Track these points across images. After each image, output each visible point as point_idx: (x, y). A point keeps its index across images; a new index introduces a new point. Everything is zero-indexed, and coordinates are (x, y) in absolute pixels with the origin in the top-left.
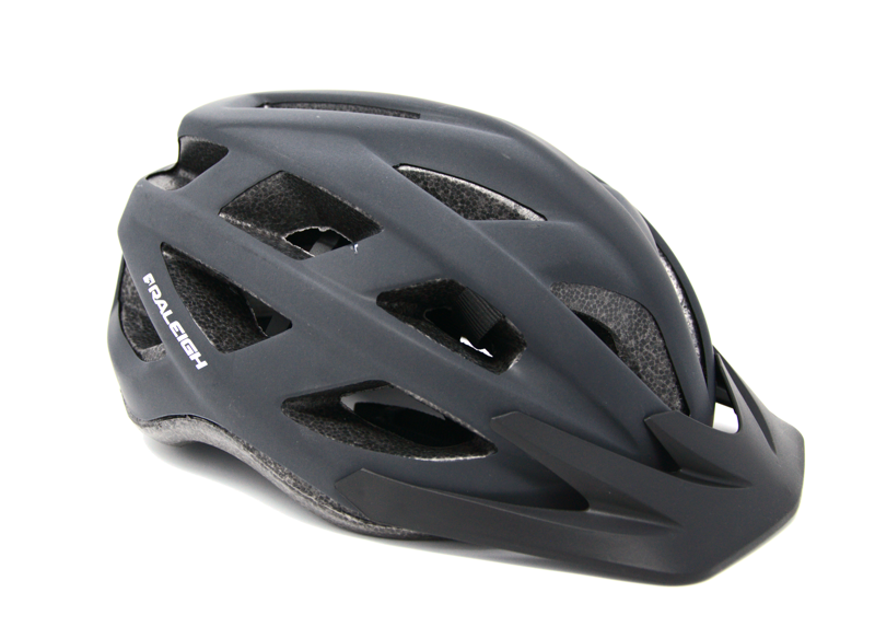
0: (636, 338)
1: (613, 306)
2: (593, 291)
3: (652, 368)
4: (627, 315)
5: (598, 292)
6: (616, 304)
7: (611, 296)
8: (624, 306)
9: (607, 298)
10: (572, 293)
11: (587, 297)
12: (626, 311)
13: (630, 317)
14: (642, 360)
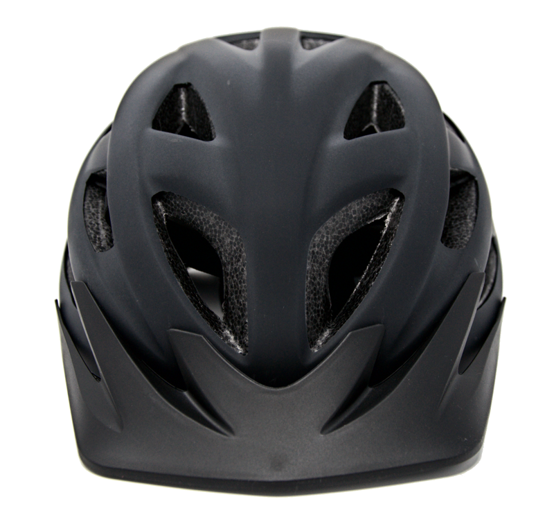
0: (232, 265)
1: (217, 228)
2: (200, 209)
3: (236, 297)
4: (229, 240)
5: (205, 211)
6: (220, 227)
7: (215, 218)
8: (227, 231)
9: (212, 218)
10: (183, 205)
11: (195, 213)
12: (229, 236)
13: (231, 243)
14: (232, 287)
